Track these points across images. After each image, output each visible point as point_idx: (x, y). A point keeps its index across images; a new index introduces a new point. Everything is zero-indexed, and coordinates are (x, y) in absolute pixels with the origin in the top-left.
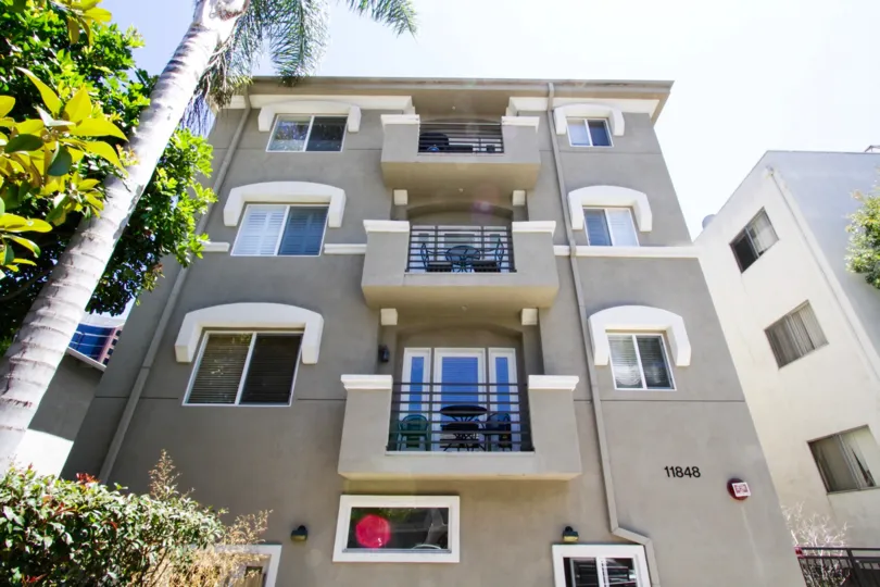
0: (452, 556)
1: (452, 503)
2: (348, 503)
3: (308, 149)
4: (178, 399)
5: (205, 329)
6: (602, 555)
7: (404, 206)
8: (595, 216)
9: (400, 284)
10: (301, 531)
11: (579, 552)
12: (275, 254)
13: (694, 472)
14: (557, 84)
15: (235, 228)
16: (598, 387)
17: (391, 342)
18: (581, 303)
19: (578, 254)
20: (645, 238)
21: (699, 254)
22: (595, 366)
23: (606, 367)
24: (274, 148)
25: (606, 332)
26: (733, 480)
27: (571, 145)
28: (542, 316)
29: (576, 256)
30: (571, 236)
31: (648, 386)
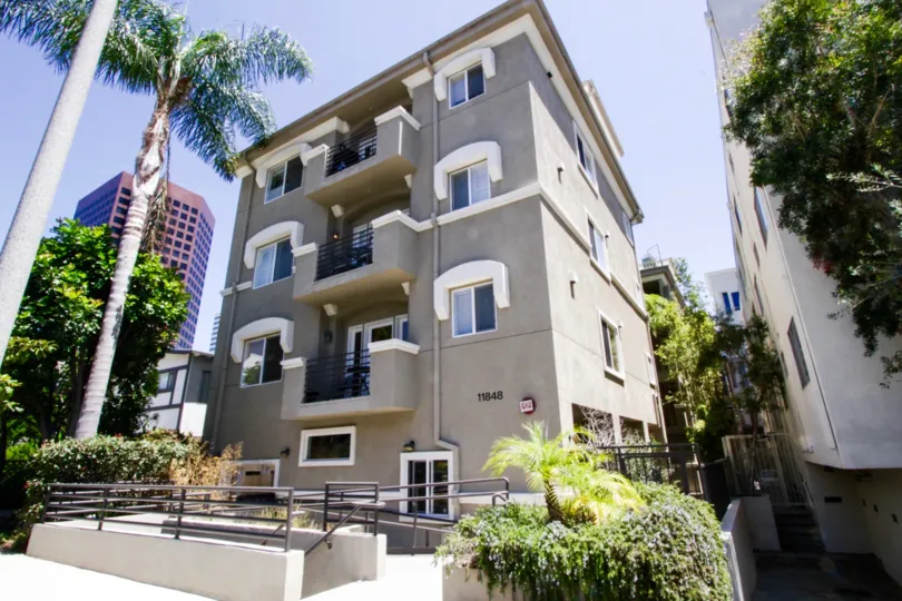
0: (350, 462)
1: (351, 430)
2: (306, 435)
3: (286, 192)
4: (238, 385)
5: (246, 341)
6: (429, 457)
7: (340, 217)
8: (459, 182)
9: (310, 293)
10: (287, 452)
11: (417, 456)
12: (272, 282)
13: (499, 395)
14: (429, 51)
15: (252, 270)
16: (440, 338)
17: (333, 328)
18: (436, 269)
19: (440, 223)
20: (498, 189)
21: (541, 190)
22: (440, 322)
23: (449, 321)
24: (269, 198)
25: (450, 290)
26: (526, 399)
27: (450, 108)
28: (411, 288)
29: (439, 226)
30: (436, 208)
31: (479, 329)
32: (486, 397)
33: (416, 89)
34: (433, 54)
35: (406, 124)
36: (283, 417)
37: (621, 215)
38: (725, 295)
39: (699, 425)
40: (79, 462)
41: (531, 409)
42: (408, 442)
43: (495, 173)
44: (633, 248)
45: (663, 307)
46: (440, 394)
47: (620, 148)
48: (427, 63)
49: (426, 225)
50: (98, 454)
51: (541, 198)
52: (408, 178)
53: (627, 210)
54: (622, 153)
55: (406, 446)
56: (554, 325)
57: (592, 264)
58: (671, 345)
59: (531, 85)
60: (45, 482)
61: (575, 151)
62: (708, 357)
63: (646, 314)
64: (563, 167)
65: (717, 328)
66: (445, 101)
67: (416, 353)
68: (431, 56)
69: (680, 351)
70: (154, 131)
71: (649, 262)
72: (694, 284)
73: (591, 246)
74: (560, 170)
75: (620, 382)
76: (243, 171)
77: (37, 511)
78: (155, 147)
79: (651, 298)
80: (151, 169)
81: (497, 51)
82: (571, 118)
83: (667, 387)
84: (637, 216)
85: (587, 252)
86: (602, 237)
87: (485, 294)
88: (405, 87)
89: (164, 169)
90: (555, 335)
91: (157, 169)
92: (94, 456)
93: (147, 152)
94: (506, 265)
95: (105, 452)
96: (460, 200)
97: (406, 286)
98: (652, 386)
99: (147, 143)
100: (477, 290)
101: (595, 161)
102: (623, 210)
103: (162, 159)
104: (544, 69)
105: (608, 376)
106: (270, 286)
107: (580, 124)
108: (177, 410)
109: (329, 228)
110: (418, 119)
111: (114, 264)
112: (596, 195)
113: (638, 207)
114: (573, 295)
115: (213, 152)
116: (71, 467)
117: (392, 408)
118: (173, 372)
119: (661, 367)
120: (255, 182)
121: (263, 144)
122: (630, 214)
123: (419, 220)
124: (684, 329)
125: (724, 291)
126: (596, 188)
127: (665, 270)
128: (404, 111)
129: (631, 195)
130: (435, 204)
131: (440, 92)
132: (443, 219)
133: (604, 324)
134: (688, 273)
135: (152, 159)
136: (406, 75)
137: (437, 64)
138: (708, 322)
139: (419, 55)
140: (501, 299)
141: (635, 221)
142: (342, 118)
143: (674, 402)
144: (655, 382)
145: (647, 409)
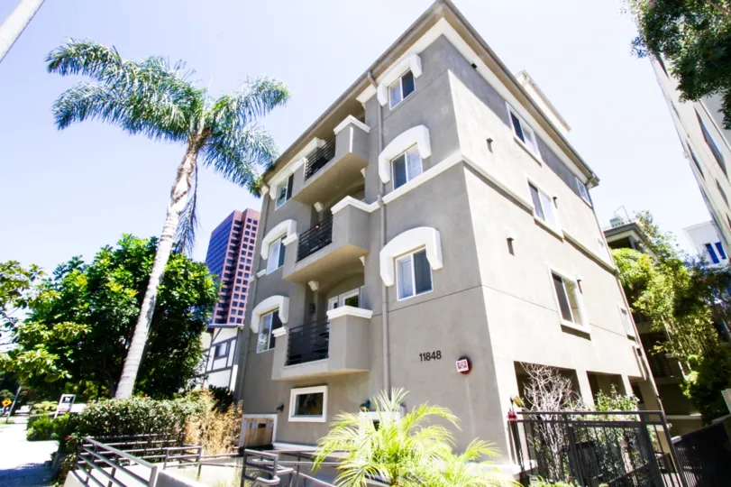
0: (322, 419)
1: (322, 389)
2: (295, 393)
3: (287, 199)
4: (255, 351)
5: (261, 315)
7: (321, 211)
8: (398, 165)
9: (293, 273)
10: (281, 408)
12: (277, 268)
13: (437, 355)
14: (371, 70)
15: (267, 260)
16: (387, 303)
17: (316, 301)
18: (383, 241)
19: (385, 202)
20: (428, 164)
21: (463, 156)
22: (387, 287)
23: (393, 286)
24: (278, 205)
25: (394, 258)
26: (461, 359)
27: (391, 109)
28: (366, 259)
29: (385, 205)
30: (381, 190)
31: (418, 292)
32: (426, 357)
33: (366, 103)
34: (375, 71)
35: (356, 128)
36: (274, 377)
37: (575, 182)
38: (708, 246)
39: (692, 377)
40: (107, 418)
41: (467, 369)
42: (364, 402)
43: (425, 152)
44: (592, 208)
45: (635, 260)
46: (389, 355)
47: (565, 125)
48: (371, 80)
49: (374, 206)
50: (121, 412)
51: (465, 164)
52: (363, 171)
53: (580, 177)
54: (568, 129)
55: (363, 405)
56: (484, 281)
57: (537, 222)
58: (648, 294)
59: (450, 73)
60: (79, 436)
61: (510, 126)
62: (685, 305)
63: (614, 267)
64: (492, 138)
65: (691, 274)
66: (387, 105)
67: (369, 317)
68: (373, 74)
69: (659, 300)
70: (184, 167)
71: (617, 222)
72: (663, 234)
73: (533, 206)
74: (489, 141)
75: (586, 336)
76: (264, 190)
77: (71, 460)
78: (184, 177)
79: (618, 252)
80: (181, 193)
81: (422, 55)
82: (503, 100)
83: (650, 337)
84: (592, 180)
85: (530, 212)
86: (549, 199)
87: (421, 258)
88: (359, 104)
89: (192, 193)
90: (487, 292)
91: (185, 193)
92: (118, 414)
93: (178, 181)
94: (437, 229)
95: (126, 409)
96: (400, 179)
97: (362, 259)
98: (630, 338)
99: (179, 175)
100: (415, 256)
101: (536, 134)
102: (575, 175)
103: (189, 185)
104: (467, 62)
105: (565, 329)
106: (276, 272)
107: (513, 104)
108: (229, 371)
109: (312, 221)
110: (368, 125)
111: (152, 264)
112: (540, 164)
113: (591, 172)
114: (511, 252)
115: (245, 180)
116: (99, 423)
117: (344, 370)
118: (229, 342)
119: (640, 318)
120: (270, 197)
121: (272, 169)
122: (584, 179)
123: (369, 202)
124: (659, 279)
125: (707, 242)
126: (539, 157)
127: (633, 227)
128: (354, 119)
129: (581, 161)
130: (381, 186)
131: (383, 100)
132: (387, 199)
133: (557, 278)
134: (654, 224)
135: (182, 186)
136: (358, 93)
137: (379, 79)
138: (684, 269)
139: (364, 76)
140: (435, 262)
141: (590, 185)
142: (320, 137)
143: (665, 352)
144: (633, 332)
145: (627, 361)
